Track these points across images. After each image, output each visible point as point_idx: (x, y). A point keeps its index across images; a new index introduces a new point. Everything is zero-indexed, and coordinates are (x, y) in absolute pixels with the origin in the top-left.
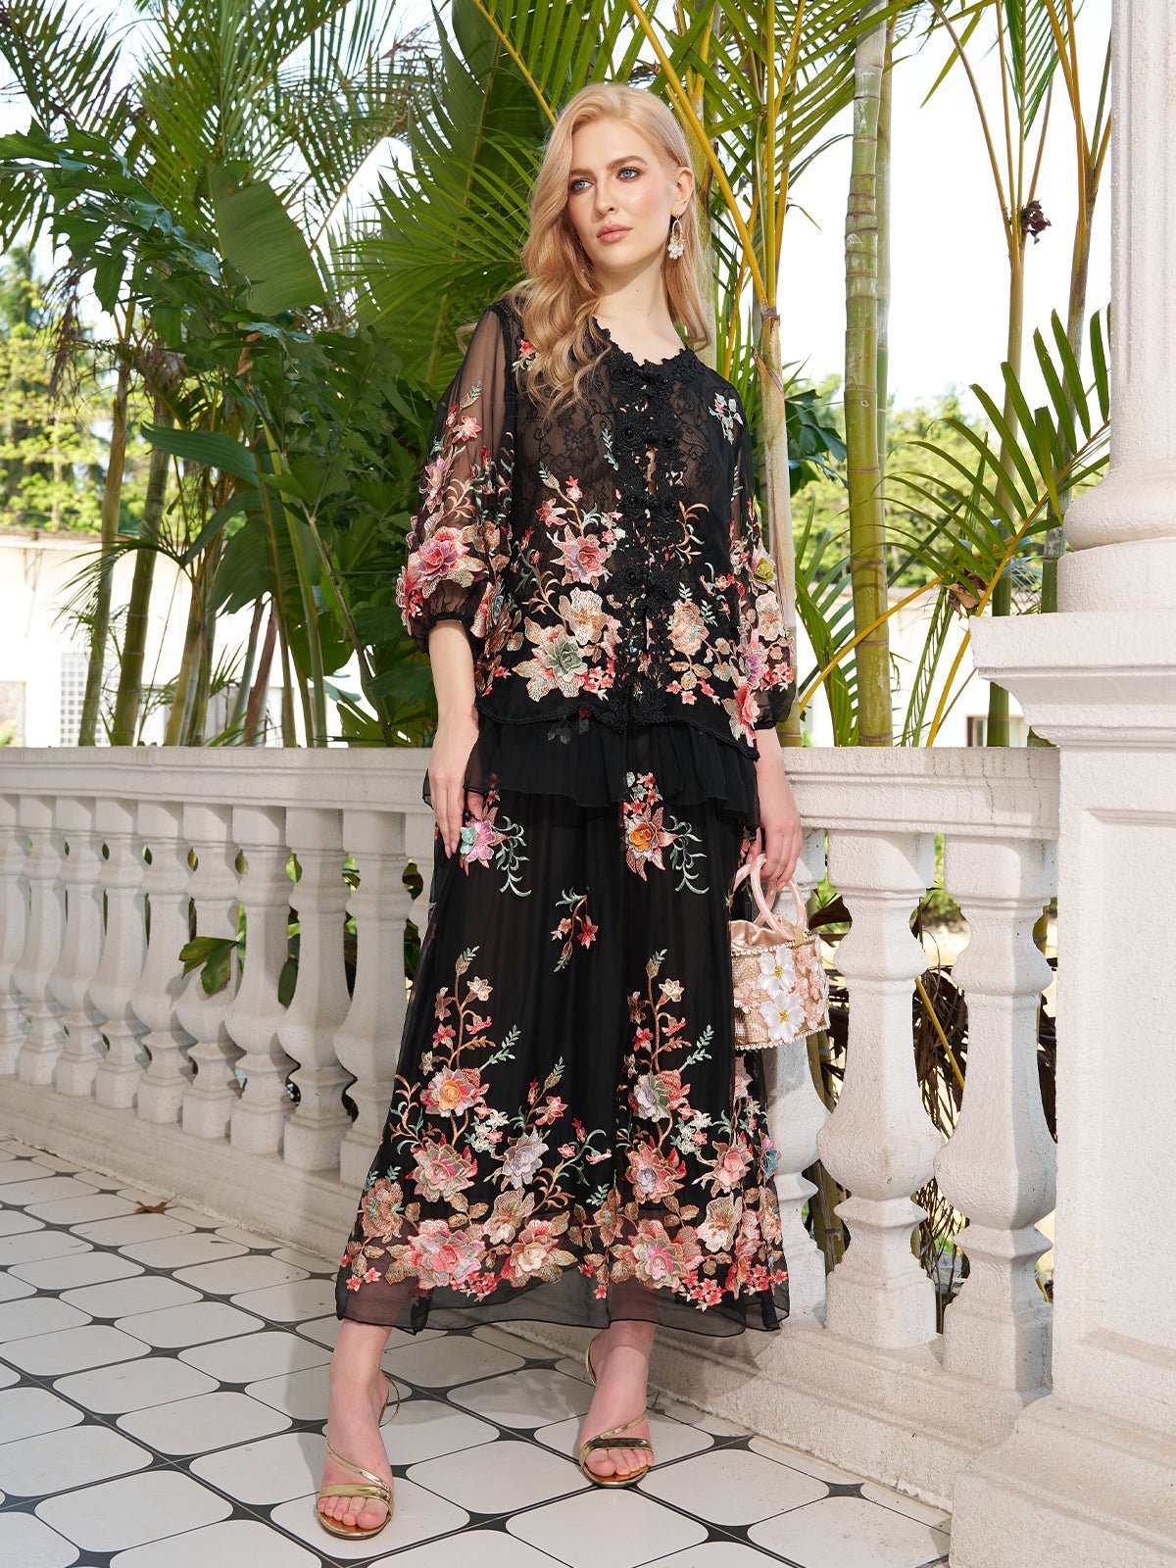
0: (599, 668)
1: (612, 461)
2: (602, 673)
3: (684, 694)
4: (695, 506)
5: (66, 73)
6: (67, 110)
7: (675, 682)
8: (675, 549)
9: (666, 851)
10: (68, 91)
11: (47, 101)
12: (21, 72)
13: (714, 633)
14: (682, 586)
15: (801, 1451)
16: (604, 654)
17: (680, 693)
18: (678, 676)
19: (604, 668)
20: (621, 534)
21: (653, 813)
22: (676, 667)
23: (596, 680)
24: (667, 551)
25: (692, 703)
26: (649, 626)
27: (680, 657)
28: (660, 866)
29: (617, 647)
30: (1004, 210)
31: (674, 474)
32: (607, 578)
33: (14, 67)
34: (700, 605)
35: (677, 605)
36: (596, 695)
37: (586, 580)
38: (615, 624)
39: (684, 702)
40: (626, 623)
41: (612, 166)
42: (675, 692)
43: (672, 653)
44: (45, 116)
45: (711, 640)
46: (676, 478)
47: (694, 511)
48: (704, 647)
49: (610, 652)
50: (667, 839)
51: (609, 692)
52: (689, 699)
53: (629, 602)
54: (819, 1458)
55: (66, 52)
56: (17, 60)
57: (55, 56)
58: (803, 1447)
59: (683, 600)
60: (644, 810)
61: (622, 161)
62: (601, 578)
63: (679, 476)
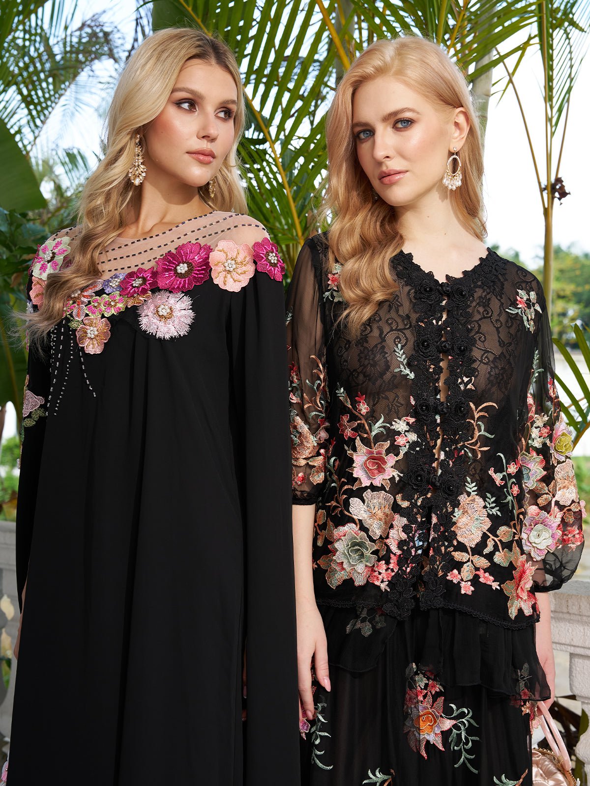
0: (384, 562)
1: (407, 371)
2: (384, 567)
3: (463, 584)
4: (485, 405)
7: (455, 572)
8: (464, 446)
9: (445, 734)
13: (496, 522)
14: (469, 480)
16: (389, 551)
17: (459, 583)
18: (459, 565)
19: (388, 563)
20: (413, 437)
21: (434, 701)
22: (458, 556)
23: (380, 573)
24: (456, 448)
25: (470, 593)
26: (434, 520)
27: (461, 547)
28: (441, 747)
29: (401, 544)
30: (539, 183)
31: (466, 379)
32: (397, 479)
34: (484, 498)
35: (463, 498)
36: (379, 587)
37: (377, 483)
38: (400, 521)
39: (463, 592)
40: (412, 519)
41: (385, 119)
42: (455, 581)
43: (455, 543)
45: (493, 530)
46: (466, 383)
47: (485, 409)
48: (485, 537)
49: (394, 548)
50: (448, 724)
51: (391, 584)
52: (467, 589)
53: (416, 501)
59: (469, 494)
60: (425, 697)
61: (395, 113)
62: (392, 479)
63: (471, 380)
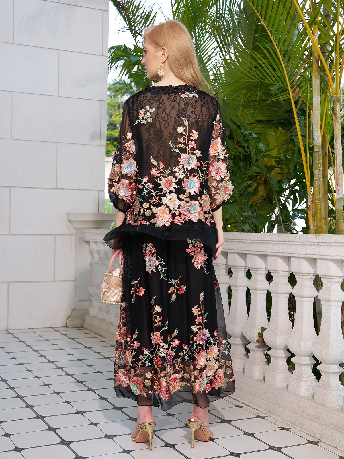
5: (141, 21)
6: (141, 34)
10: (141, 27)
11: (135, 31)
12: (127, 23)
15: (334, 447)
33: (126, 22)
44: (134, 36)
54: (339, 449)
55: (142, 14)
56: (126, 19)
57: (138, 16)
58: (335, 446)
